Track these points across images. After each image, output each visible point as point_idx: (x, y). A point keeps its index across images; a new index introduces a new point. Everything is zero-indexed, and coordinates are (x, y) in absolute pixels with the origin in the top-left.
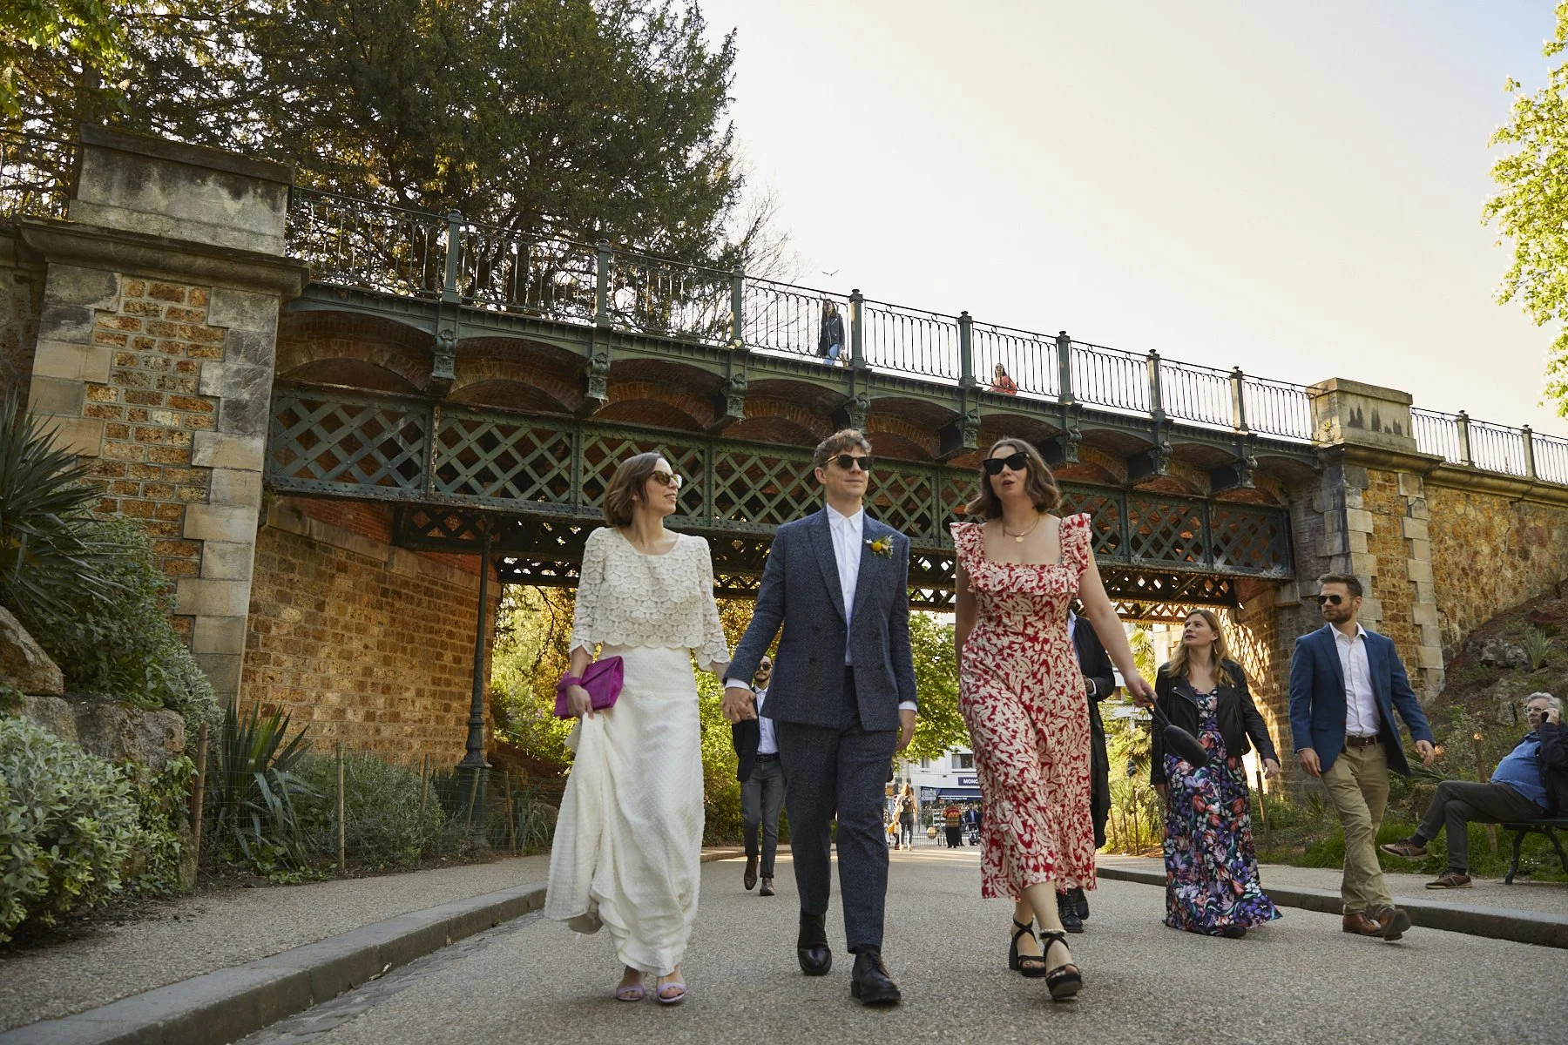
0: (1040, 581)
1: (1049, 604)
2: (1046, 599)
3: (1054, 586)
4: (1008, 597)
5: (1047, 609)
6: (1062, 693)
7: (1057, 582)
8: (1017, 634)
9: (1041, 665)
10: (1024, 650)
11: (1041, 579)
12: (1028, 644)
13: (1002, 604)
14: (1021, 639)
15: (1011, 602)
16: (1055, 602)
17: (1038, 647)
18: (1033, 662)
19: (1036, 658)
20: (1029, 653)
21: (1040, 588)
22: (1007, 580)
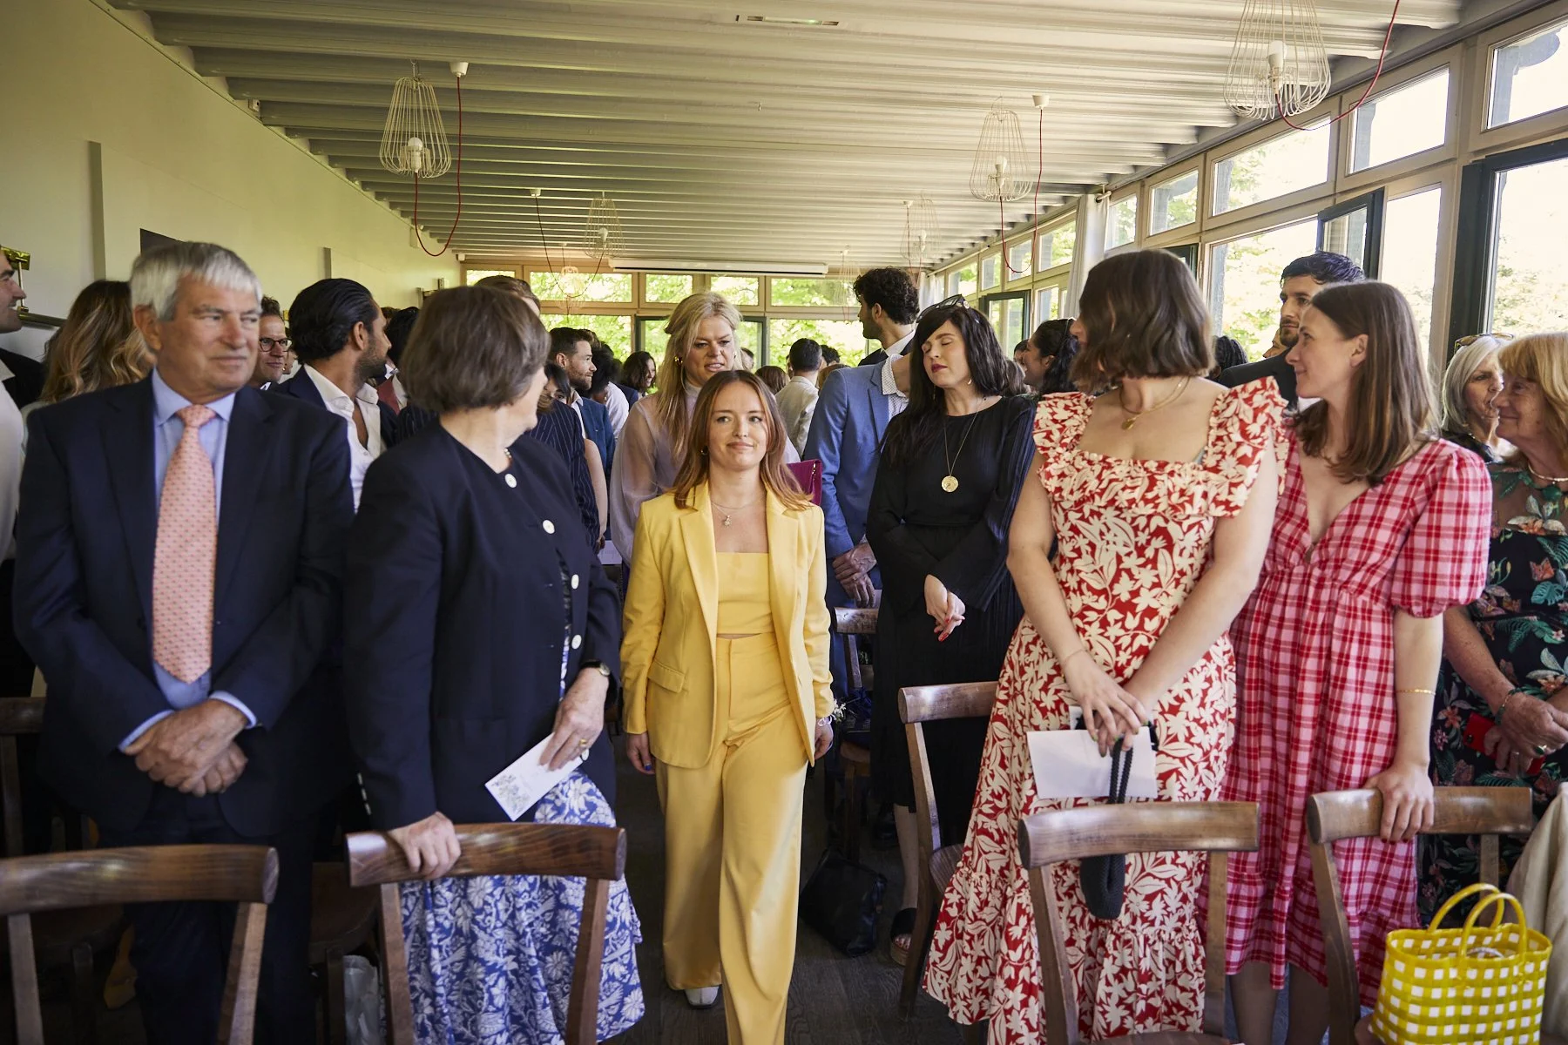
0: (1150, 489)
1: (1161, 532)
2: (1157, 522)
3: (1175, 499)
4: (1093, 513)
5: (1158, 542)
6: (1174, 710)
7: (1182, 493)
8: (1098, 593)
9: (1135, 654)
10: (1104, 624)
11: (1153, 482)
12: (1113, 615)
13: (1081, 525)
14: (1102, 603)
15: (1097, 524)
16: (1173, 529)
17: (1132, 622)
18: (1118, 648)
19: (1125, 641)
20: (1114, 631)
21: (1147, 501)
22: (1093, 485)
